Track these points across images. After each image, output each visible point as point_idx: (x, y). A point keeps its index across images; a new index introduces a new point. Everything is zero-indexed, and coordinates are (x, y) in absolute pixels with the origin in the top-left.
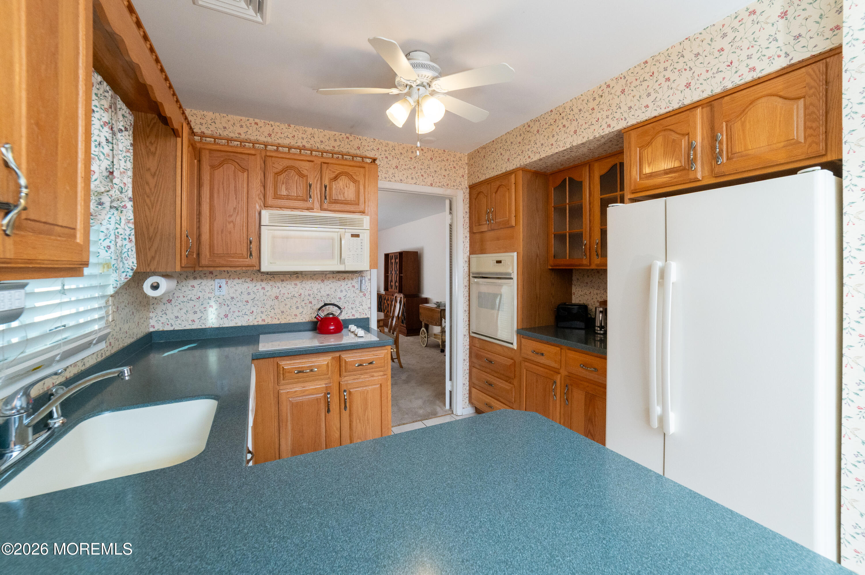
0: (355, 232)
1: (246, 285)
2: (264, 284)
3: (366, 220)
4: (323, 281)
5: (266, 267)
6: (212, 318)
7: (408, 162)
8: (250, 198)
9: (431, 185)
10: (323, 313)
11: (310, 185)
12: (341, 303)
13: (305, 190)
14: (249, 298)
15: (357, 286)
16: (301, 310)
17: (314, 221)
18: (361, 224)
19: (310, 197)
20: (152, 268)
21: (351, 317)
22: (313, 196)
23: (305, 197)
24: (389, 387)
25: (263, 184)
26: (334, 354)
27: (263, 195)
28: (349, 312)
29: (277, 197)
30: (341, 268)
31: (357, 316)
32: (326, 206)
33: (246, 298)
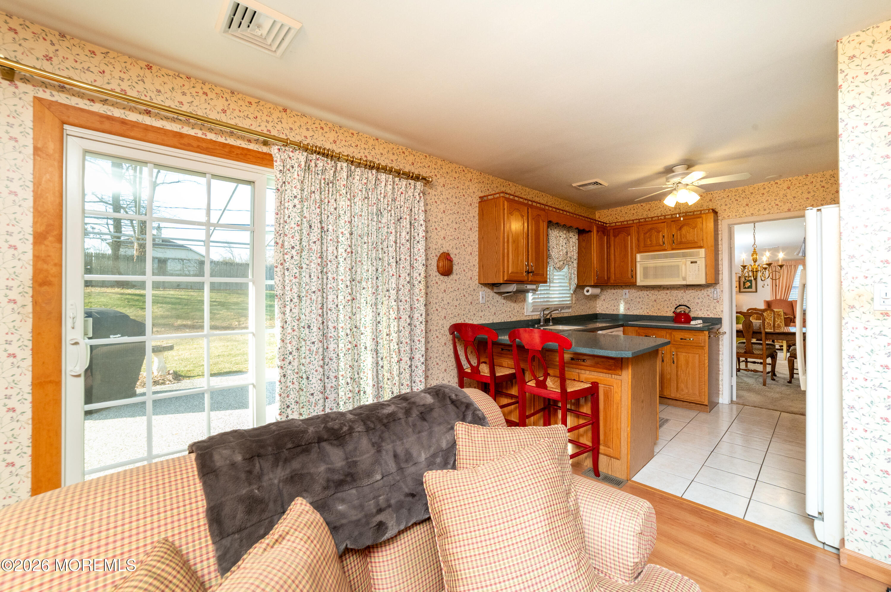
0: (694, 260)
3: (702, 252)
5: (639, 283)
6: (622, 309)
7: (759, 198)
8: (632, 249)
9: (789, 210)
10: (678, 311)
11: (664, 237)
12: (698, 306)
13: (661, 240)
14: (640, 300)
15: (711, 295)
16: (670, 309)
17: (666, 257)
18: (698, 254)
19: (664, 243)
20: (585, 284)
21: (706, 316)
22: (666, 242)
23: (661, 243)
24: (707, 358)
25: (638, 240)
26: (667, 330)
27: (638, 246)
28: (705, 313)
29: (645, 246)
30: (684, 283)
31: (712, 316)
32: (674, 247)
33: (638, 300)
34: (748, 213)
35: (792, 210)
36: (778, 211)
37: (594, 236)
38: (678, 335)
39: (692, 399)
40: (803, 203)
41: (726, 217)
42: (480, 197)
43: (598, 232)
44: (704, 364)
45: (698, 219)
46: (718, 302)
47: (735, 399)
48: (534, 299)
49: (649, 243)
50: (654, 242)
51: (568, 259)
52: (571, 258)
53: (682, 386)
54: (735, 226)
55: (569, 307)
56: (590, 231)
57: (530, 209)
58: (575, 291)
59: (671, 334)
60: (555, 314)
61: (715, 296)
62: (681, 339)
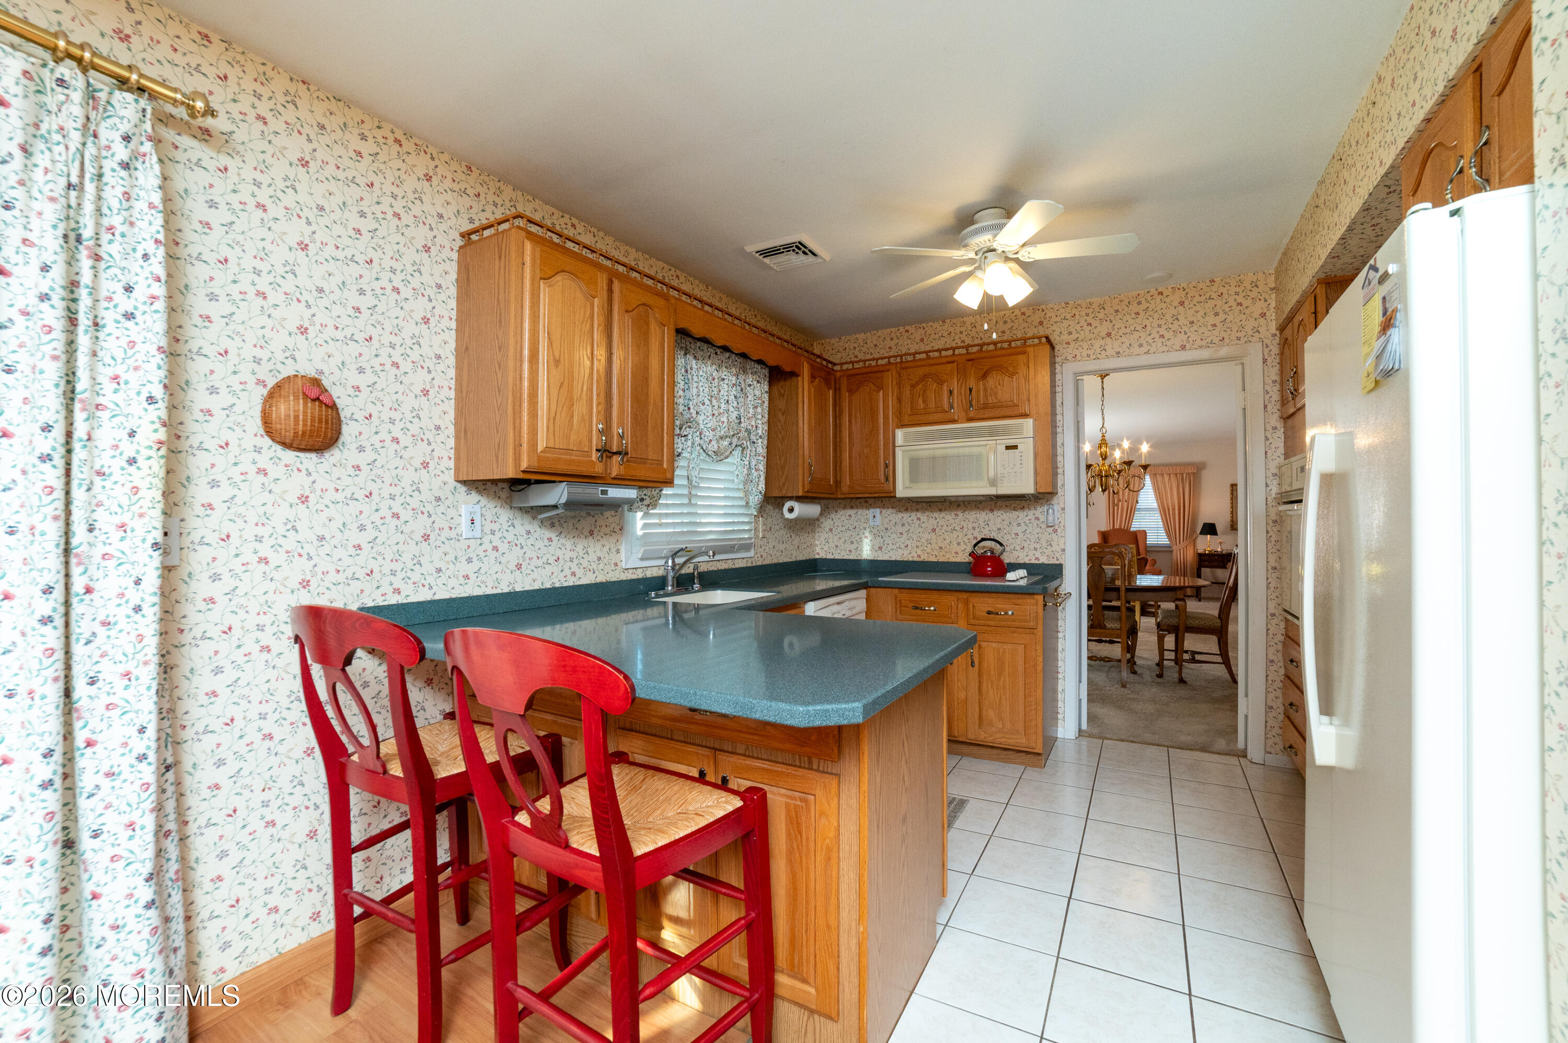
0: (1011, 442)
1: (900, 515)
2: (919, 515)
3: (1028, 424)
4: (992, 510)
5: (901, 492)
6: (867, 551)
7: (1131, 321)
8: (886, 418)
9: (1183, 348)
10: (979, 551)
11: (951, 392)
12: (1018, 541)
13: (946, 399)
14: (903, 530)
15: (1042, 518)
16: (963, 547)
17: (956, 435)
18: (1019, 430)
19: (952, 407)
20: (784, 493)
21: (1033, 561)
22: (955, 405)
23: (946, 407)
24: (1040, 652)
25: (899, 400)
26: (958, 594)
27: (899, 413)
28: (1031, 553)
29: (914, 413)
30: (992, 491)
31: (1043, 560)
32: (972, 415)
33: (900, 529)
34: (1110, 351)
35: (1188, 346)
36: (1165, 348)
37: (804, 387)
38: (982, 604)
39: (1012, 741)
40: (1207, 333)
41: (1070, 357)
42: (462, 235)
43: (813, 377)
44: (1035, 666)
45: (1020, 357)
46: (1055, 531)
47: (1084, 726)
48: (645, 526)
49: (921, 405)
50: (932, 405)
51: (743, 434)
52: (749, 432)
53: (990, 714)
54: (1085, 377)
55: (746, 547)
56: (793, 374)
57: (616, 286)
58: (761, 509)
59: (967, 602)
60: (705, 564)
61: (1050, 518)
62: (989, 613)
